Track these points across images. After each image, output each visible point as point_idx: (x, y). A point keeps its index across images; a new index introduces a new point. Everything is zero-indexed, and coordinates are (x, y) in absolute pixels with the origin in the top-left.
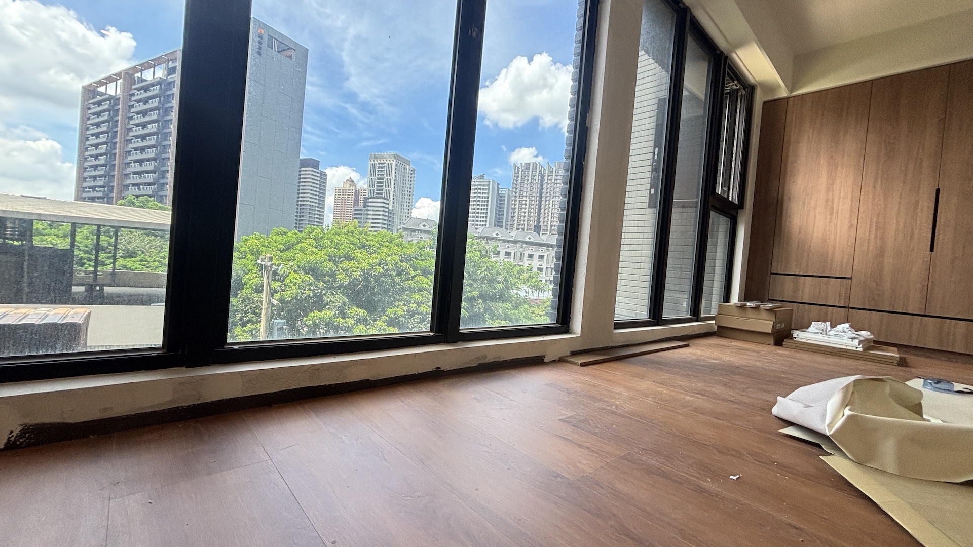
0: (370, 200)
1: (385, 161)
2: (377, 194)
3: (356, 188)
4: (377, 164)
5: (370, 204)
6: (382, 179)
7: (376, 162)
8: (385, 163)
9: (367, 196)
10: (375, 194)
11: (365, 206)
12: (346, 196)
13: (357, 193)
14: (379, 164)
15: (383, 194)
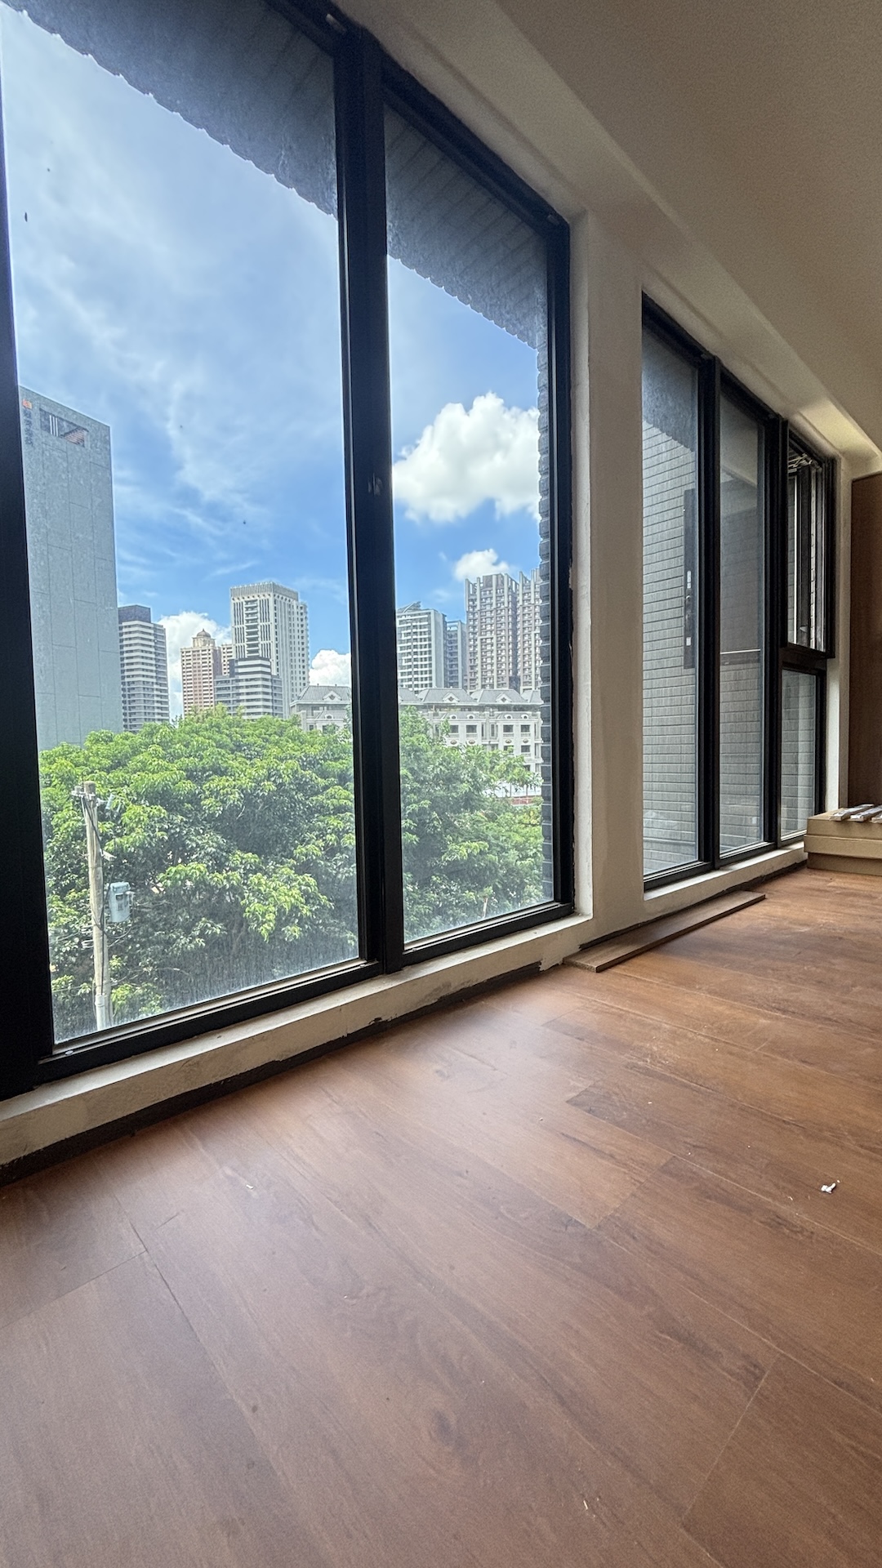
0: (240, 664)
1: (257, 598)
2: (250, 652)
3: (213, 646)
4: (244, 603)
5: (240, 670)
6: (255, 627)
7: (242, 600)
8: (256, 600)
9: (234, 657)
10: (246, 652)
11: (232, 674)
12: (200, 661)
13: (216, 654)
14: (247, 602)
15: (260, 651)
